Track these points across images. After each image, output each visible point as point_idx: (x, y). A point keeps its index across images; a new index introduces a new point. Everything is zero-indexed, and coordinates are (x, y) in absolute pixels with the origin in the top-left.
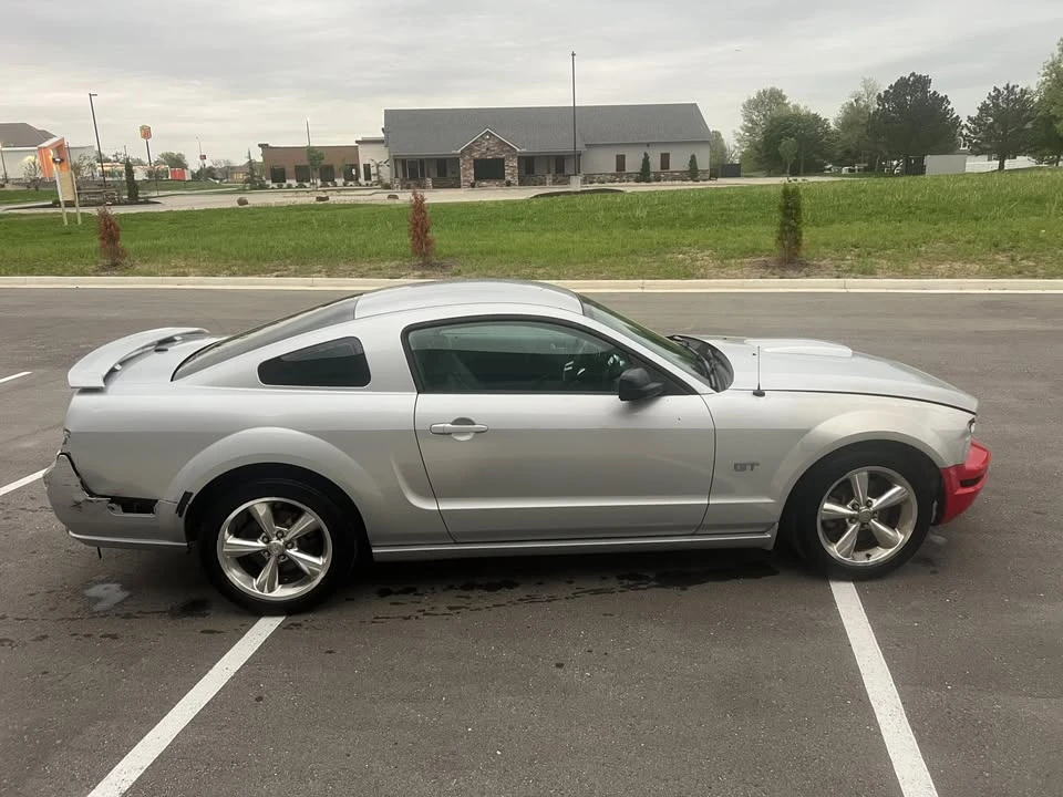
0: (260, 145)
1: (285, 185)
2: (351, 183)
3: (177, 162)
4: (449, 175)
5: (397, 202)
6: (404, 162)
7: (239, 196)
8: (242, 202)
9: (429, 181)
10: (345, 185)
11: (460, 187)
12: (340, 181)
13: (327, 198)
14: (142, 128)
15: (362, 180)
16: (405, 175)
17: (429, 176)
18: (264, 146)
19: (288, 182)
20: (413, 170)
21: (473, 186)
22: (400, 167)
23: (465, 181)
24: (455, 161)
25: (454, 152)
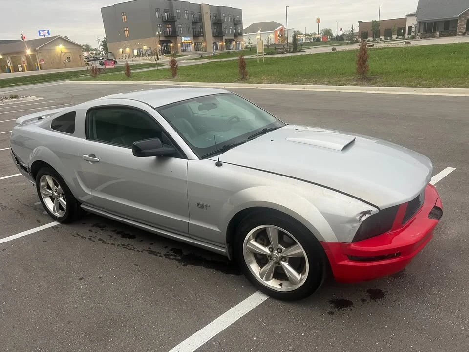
0: (358, 22)
1: (367, 40)
2: (401, 37)
3: (328, 32)
4: (451, 29)
5: (409, 45)
6: (425, 24)
7: (332, 47)
8: (333, 50)
9: (437, 33)
10: (396, 38)
11: (456, 35)
12: (394, 37)
13: (373, 46)
14: (317, 19)
15: (406, 35)
16: (424, 31)
17: (438, 31)
18: (360, 22)
19: (368, 39)
20: (429, 28)
21: (464, 34)
22: (422, 27)
23: (460, 32)
24: (455, 21)
25: (455, 16)
